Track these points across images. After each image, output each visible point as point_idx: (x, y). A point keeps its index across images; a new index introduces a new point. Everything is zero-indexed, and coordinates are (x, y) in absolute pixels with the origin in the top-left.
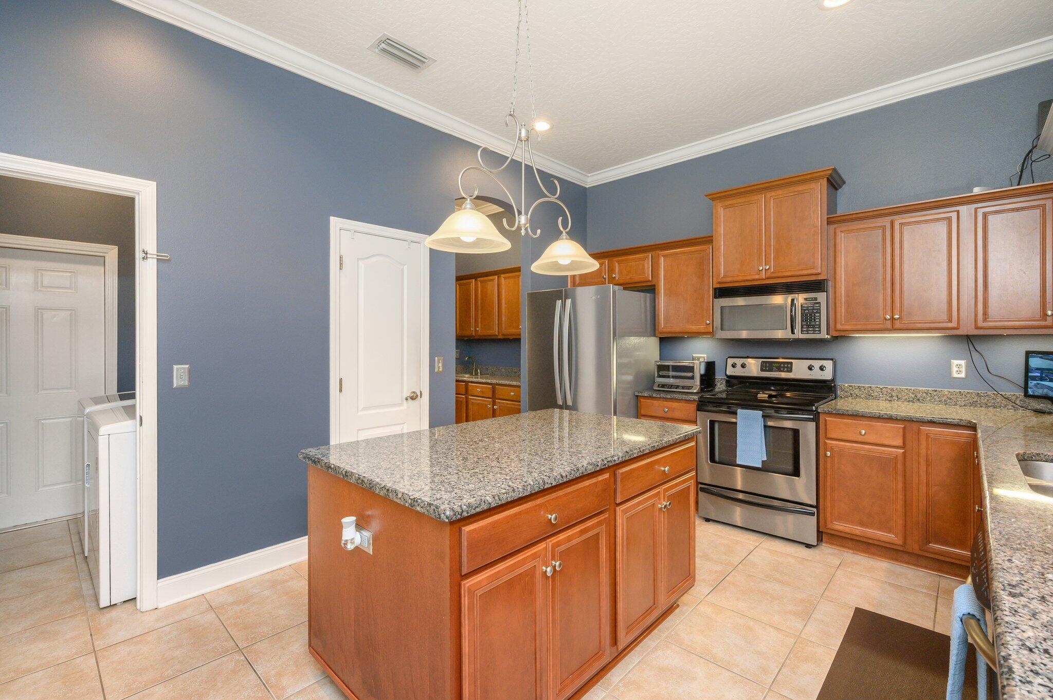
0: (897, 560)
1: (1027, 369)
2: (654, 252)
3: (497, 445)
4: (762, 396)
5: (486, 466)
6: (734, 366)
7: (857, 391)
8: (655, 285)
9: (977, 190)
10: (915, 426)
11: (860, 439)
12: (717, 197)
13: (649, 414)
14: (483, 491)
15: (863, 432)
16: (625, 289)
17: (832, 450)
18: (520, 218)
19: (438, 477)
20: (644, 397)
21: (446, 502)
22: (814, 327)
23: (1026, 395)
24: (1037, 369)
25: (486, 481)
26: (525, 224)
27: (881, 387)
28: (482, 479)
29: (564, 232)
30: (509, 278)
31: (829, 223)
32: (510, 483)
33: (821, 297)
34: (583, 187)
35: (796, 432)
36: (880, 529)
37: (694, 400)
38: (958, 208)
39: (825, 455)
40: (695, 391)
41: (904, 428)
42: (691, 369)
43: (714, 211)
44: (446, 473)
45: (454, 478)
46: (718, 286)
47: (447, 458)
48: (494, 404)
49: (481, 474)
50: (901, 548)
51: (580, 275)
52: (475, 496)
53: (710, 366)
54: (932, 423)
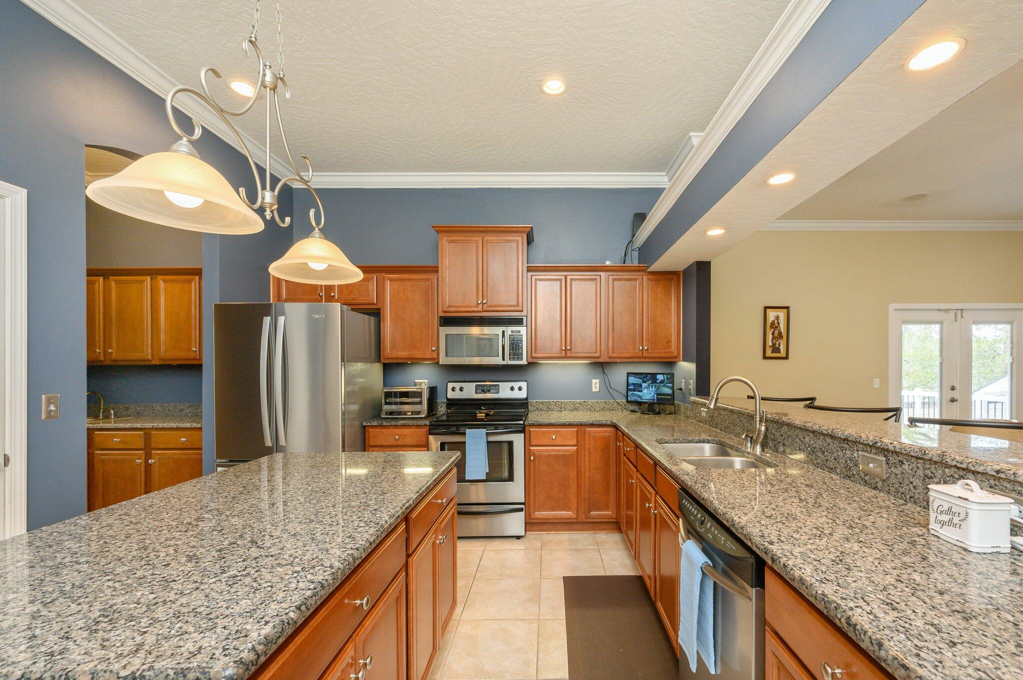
0: (571, 530)
1: (628, 385)
2: (378, 275)
3: (234, 521)
4: (481, 415)
5: (244, 561)
6: (453, 389)
7: (541, 406)
8: (379, 309)
9: (608, 263)
10: (582, 428)
11: (552, 443)
12: (441, 230)
13: (378, 443)
14: (273, 606)
15: (554, 437)
16: (353, 310)
17: (534, 455)
18: (264, 194)
19: (161, 609)
20: (373, 426)
21: (217, 653)
22: (518, 355)
23: (628, 402)
24: (632, 384)
25: (265, 585)
26: (272, 205)
27: (555, 401)
28: (255, 585)
29: (317, 229)
30: (172, 281)
31: (528, 271)
32: (309, 577)
33: (523, 330)
34: (289, 186)
35: (510, 444)
36: (563, 510)
37: (425, 425)
38: (600, 273)
39: (530, 459)
40: (423, 416)
41: (577, 431)
42: (419, 394)
43: (440, 243)
44: (172, 596)
45: (197, 600)
46: (443, 315)
47: (154, 567)
48: (148, 456)
49: (245, 576)
50: (575, 521)
51: (339, 286)
52: (266, 619)
53: (433, 391)
54: (592, 425)
